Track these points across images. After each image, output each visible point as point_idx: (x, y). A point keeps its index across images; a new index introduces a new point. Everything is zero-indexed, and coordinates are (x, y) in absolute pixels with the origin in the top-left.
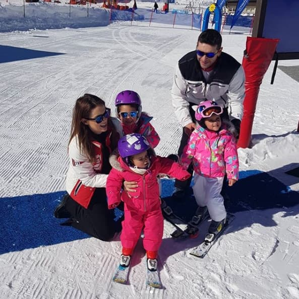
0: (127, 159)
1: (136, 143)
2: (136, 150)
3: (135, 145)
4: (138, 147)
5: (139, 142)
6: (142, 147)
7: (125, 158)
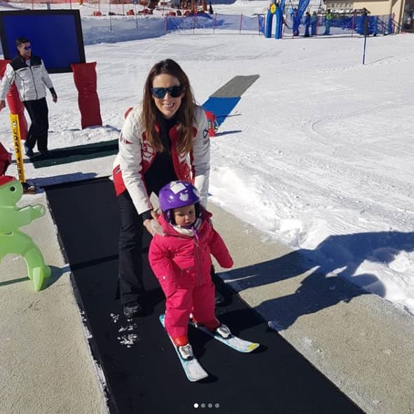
0: (168, 214)
1: (183, 192)
2: (182, 201)
3: (181, 194)
4: (184, 198)
5: (186, 191)
6: (189, 197)
7: (166, 211)
